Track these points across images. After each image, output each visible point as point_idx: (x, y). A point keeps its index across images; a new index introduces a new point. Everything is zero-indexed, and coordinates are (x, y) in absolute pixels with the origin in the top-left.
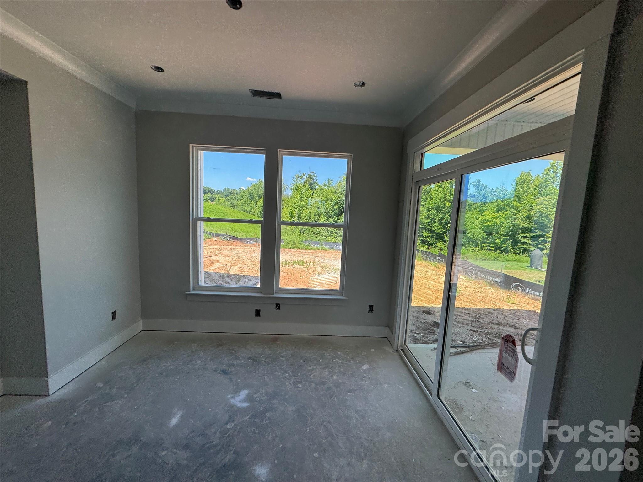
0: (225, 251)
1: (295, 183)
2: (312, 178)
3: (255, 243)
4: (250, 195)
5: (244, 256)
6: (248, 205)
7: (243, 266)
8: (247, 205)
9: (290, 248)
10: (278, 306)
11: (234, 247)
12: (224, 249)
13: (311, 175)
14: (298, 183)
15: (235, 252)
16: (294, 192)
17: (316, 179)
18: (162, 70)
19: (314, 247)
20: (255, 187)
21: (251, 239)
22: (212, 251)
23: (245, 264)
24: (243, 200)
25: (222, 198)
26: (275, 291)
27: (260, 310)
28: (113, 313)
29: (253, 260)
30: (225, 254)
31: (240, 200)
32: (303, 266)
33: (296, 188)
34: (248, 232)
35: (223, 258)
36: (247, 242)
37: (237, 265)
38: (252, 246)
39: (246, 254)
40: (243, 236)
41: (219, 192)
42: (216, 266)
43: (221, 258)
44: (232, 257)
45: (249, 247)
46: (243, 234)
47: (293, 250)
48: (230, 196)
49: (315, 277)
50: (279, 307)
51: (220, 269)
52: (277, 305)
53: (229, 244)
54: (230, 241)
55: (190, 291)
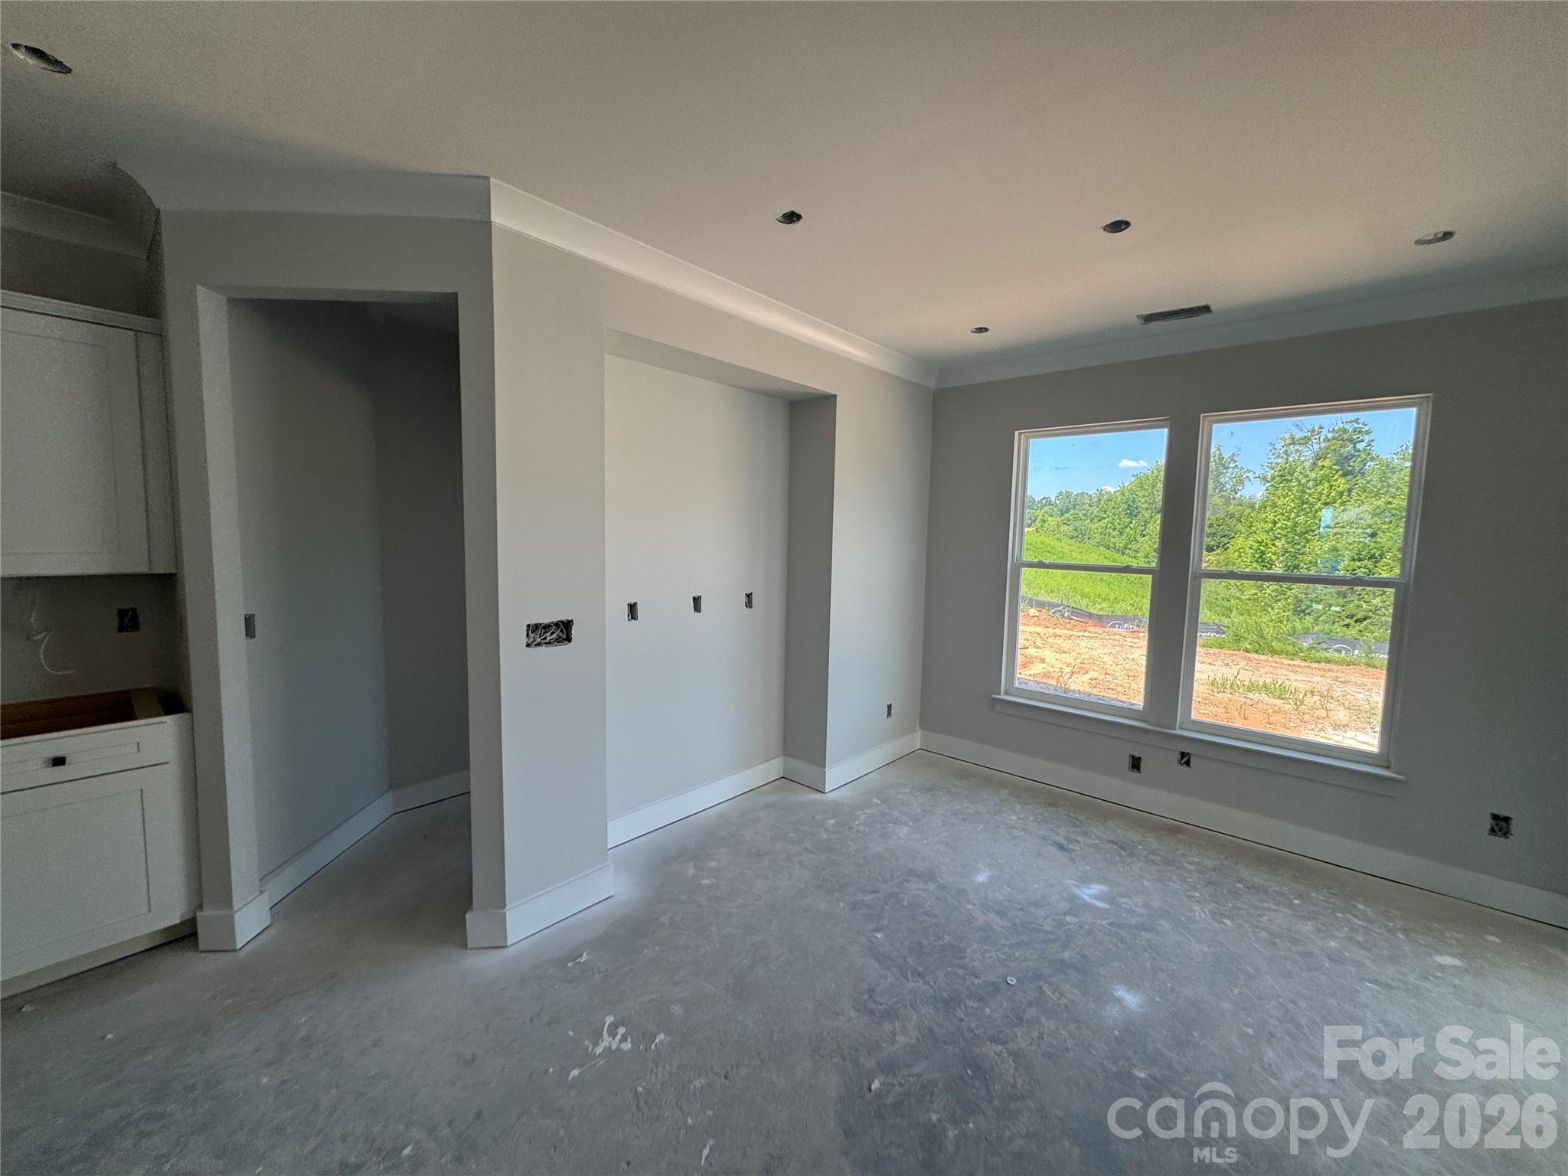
0: (1057, 641)
1: (1279, 461)
2: (1350, 440)
3: (1136, 628)
4: (1126, 507)
5: (1106, 656)
6: (1121, 533)
7: (1102, 677)
8: (1116, 532)
9: (1247, 651)
10: (1185, 759)
11: (1080, 634)
12: (1056, 635)
13: (1345, 431)
14: (1291, 459)
15: (1083, 644)
16: (1272, 490)
17: (1367, 438)
18: (986, 330)
19: (1337, 654)
20: (1142, 482)
21: (1125, 619)
22: (1030, 638)
23: (1106, 674)
24: (1106, 520)
25: (1052, 516)
26: (1181, 724)
27: (1139, 758)
28: (888, 706)
29: (1127, 667)
30: (1057, 646)
31: (1099, 521)
32: (1282, 699)
33: (1282, 476)
34: (1116, 601)
35: (1054, 653)
36: (1113, 626)
37: (1087, 672)
38: (1127, 635)
39: (1110, 651)
40: (1101, 609)
41: (1044, 501)
42: (1038, 668)
43: (1048, 654)
44: (1074, 654)
45: (1117, 637)
46: (1104, 605)
47: (1256, 656)
48: (1072, 511)
49: (1322, 734)
50: (1189, 760)
51: (1046, 675)
52: (1183, 755)
53: (1068, 626)
54: (1071, 619)
55: (999, 694)
